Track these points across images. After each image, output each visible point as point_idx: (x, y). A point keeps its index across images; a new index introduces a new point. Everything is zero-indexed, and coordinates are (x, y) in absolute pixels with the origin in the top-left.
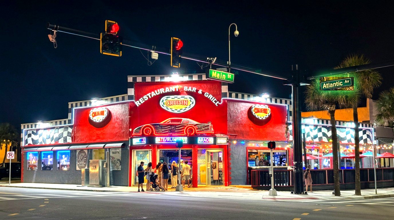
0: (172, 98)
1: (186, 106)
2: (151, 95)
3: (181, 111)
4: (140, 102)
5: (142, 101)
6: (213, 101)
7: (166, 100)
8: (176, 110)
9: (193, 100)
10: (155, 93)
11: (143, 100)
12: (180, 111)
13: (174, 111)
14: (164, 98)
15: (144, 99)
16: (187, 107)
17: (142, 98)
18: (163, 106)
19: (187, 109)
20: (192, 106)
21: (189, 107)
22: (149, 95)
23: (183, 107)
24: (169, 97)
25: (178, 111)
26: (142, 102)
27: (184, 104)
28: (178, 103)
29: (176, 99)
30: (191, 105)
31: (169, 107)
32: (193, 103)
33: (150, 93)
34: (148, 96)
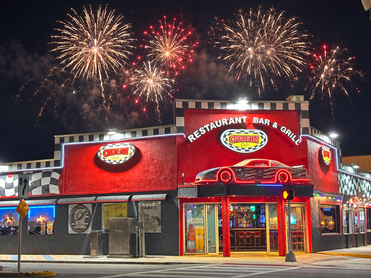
0: (237, 133)
1: (256, 144)
2: (209, 127)
3: (250, 150)
4: (194, 137)
5: (198, 135)
6: (293, 139)
7: (229, 135)
8: (243, 148)
9: (265, 136)
10: (215, 124)
11: (198, 133)
12: (248, 151)
13: (240, 150)
14: (226, 132)
15: (200, 132)
16: (257, 146)
17: (197, 131)
18: (226, 143)
19: (258, 148)
20: (265, 144)
21: (260, 146)
22: (207, 126)
23: (252, 145)
24: (234, 131)
25: (246, 151)
26: (197, 137)
27: (254, 141)
28: (244, 139)
29: (243, 134)
30: (262, 142)
31: (234, 145)
32: (265, 140)
33: (208, 125)
34: (205, 129)
